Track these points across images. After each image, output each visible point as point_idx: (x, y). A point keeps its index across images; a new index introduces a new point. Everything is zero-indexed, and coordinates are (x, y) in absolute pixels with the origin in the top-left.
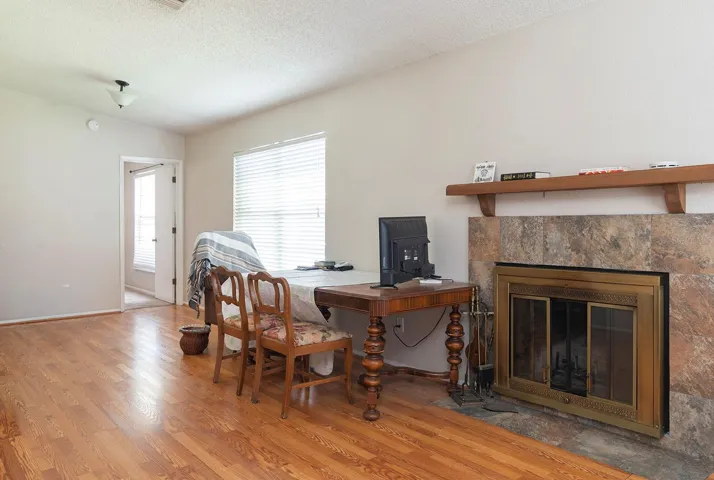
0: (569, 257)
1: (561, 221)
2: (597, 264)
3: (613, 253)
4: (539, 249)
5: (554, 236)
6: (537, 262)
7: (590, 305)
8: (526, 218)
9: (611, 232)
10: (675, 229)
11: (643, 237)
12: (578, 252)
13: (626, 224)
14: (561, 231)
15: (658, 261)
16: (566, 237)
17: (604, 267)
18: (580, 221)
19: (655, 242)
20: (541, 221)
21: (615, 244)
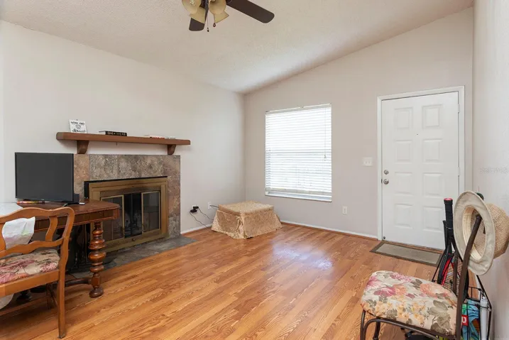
0: (131, 174)
1: (127, 157)
2: (143, 176)
3: (149, 170)
4: (115, 171)
5: (123, 164)
6: (114, 178)
7: (142, 194)
8: (107, 155)
9: (149, 161)
10: (170, 160)
11: (160, 163)
12: (135, 171)
13: (154, 159)
14: (127, 162)
15: (164, 173)
16: (129, 164)
17: (147, 176)
18: (136, 157)
19: (164, 165)
20: (116, 157)
21: (150, 167)
